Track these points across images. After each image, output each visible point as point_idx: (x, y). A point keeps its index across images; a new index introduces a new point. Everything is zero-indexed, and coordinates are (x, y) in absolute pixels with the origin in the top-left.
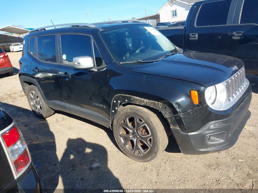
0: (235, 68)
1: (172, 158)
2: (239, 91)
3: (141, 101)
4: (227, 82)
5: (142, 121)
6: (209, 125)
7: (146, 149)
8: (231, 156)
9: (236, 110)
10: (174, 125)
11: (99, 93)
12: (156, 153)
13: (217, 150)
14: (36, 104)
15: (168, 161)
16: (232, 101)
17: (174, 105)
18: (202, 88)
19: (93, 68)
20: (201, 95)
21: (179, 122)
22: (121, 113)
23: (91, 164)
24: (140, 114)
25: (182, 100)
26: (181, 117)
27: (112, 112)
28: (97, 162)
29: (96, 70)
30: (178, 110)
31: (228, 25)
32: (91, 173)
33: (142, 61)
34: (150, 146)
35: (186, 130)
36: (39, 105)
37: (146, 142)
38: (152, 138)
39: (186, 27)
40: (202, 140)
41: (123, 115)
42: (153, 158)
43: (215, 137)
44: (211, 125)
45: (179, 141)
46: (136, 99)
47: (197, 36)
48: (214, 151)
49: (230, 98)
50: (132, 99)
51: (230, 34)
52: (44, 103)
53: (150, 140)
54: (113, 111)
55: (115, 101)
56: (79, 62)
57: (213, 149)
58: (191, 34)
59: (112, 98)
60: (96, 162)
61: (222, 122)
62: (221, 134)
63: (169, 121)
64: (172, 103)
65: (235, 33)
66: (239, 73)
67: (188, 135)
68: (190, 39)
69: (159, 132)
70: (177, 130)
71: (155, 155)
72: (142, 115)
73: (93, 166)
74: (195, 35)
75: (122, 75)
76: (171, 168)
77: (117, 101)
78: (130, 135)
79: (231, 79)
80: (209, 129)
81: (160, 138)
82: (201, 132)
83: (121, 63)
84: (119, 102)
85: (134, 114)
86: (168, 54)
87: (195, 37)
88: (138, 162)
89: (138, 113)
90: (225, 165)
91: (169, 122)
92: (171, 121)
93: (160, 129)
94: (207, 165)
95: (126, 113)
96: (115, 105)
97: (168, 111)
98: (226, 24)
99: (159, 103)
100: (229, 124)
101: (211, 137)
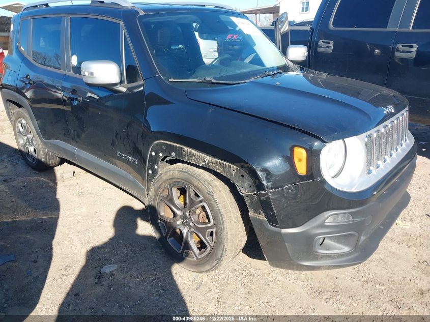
0: (391, 109)
1: (252, 270)
2: (391, 156)
3: (199, 158)
4: (369, 137)
5: (198, 196)
6: (323, 219)
7: (203, 250)
8: (362, 277)
9: (381, 193)
10: (256, 211)
11: (128, 134)
12: (219, 260)
13: (334, 266)
14: (28, 143)
15: (244, 274)
16: (375, 174)
17: (259, 172)
18: (316, 144)
19: (119, 86)
20: (313, 157)
21: (265, 206)
22: (164, 178)
23: (102, 266)
24: (196, 183)
25: (274, 163)
26: (269, 197)
27: (148, 173)
28: (114, 263)
29: (124, 90)
30: (265, 183)
31: (389, 29)
32: (97, 283)
33: (213, 81)
34: (210, 245)
35: (277, 223)
36: (31, 146)
37: (203, 237)
38: (214, 230)
39: (314, 28)
40: (307, 245)
41: (166, 180)
42: (215, 267)
43: (334, 241)
44: (327, 218)
45: (262, 243)
46: (190, 153)
47: (332, 44)
48: (329, 268)
49: (371, 168)
50: (184, 153)
51: (392, 47)
52: (40, 144)
53: (212, 233)
54: (150, 172)
55: (153, 154)
56: (92, 71)
57: (327, 263)
58: (321, 42)
59: (149, 145)
60: (110, 264)
61: (350, 213)
62: (345, 235)
63: (248, 202)
64: (255, 167)
65: (400, 46)
66: (396, 122)
67: (280, 233)
68: (319, 50)
69: (227, 221)
70: (261, 222)
71: (218, 262)
72: (200, 185)
73: (102, 271)
74: (329, 43)
75: (172, 103)
76: (246, 290)
77: (157, 153)
78: (177, 221)
79: (378, 131)
80: (322, 226)
81: (229, 233)
82: (307, 230)
83: (171, 80)
84: (161, 155)
85: (186, 181)
86: (267, 73)
87: (328, 47)
88: (187, 271)
89: (193, 181)
90: (348, 293)
91: (248, 205)
92: (252, 202)
93: (232, 215)
94: (315, 290)
95: (172, 179)
96: (154, 161)
97: (247, 183)
98: (386, 28)
99: (232, 166)
100: (363, 219)
101: (325, 240)
